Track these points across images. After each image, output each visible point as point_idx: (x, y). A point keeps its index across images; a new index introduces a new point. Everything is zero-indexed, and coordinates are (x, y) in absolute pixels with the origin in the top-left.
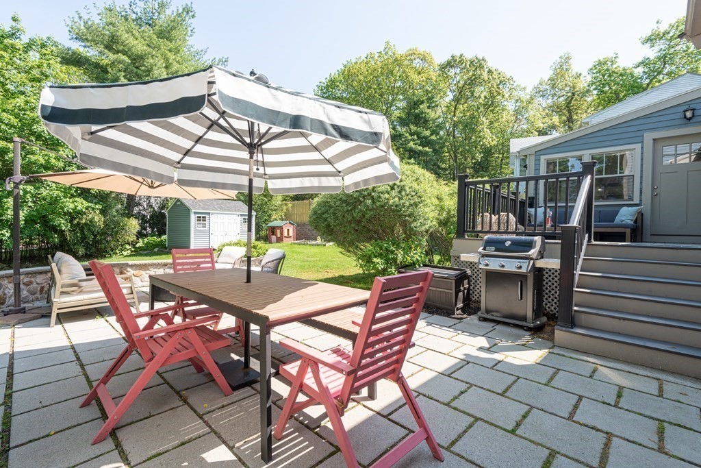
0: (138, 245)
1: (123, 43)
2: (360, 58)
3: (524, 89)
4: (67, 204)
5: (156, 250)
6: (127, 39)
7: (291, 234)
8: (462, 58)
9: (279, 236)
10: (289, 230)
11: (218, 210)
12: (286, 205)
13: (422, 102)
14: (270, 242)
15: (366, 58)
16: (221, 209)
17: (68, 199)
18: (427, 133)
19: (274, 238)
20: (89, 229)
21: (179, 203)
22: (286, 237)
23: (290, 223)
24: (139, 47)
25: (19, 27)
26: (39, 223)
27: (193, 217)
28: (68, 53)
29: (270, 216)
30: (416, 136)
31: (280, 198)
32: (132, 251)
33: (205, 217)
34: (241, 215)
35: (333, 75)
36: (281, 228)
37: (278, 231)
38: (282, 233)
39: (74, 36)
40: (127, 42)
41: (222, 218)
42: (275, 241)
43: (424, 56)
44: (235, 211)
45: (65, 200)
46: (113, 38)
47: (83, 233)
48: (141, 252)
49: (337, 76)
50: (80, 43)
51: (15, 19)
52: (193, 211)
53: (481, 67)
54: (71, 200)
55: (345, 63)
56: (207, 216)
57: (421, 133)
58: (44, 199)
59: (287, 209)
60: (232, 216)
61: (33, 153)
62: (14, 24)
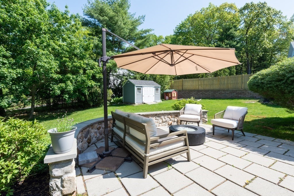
0: (112, 101)
1: (105, 12)
2: (197, 11)
3: (286, 17)
4: (89, 83)
5: (119, 103)
6: (107, 10)
7: (175, 96)
8: (252, 4)
9: (170, 96)
10: (174, 94)
11: (145, 85)
12: (171, 82)
13: (231, 28)
14: (165, 100)
15: (201, 11)
16: (146, 84)
17: (89, 81)
18: (235, 43)
19: (167, 97)
20: (94, 95)
21: (129, 82)
22: (173, 97)
23: (175, 90)
24: (111, 13)
25: (67, 10)
26: (77, 92)
27: (136, 88)
28: (83, 21)
29: (164, 87)
30: (228, 45)
31: (169, 78)
32: (109, 104)
33: (140, 88)
34: (155, 87)
35: (183, 21)
36: (171, 93)
37: (170, 94)
38: (171, 95)
39: (85, 14)
40: (107, 11)
41: (147, 88)
42: (168, 99)
43: (232, 5)
44: (152, 85)
45: (88, 81)
46: (101, 10)
47: (92, 96)
48: (113, 104)
49: (185, 21)
50: (87, 16)
51: (66, 7)
52: (136, 85)
53: (264, 6)
54: (90, 81)
55: (189, 15)
56: (141, 88)
57: (231, 44)
58: (79, 82)
59: (171, 84)
60: (151, 87)
61: (75, 62)
62: (65, 9)
